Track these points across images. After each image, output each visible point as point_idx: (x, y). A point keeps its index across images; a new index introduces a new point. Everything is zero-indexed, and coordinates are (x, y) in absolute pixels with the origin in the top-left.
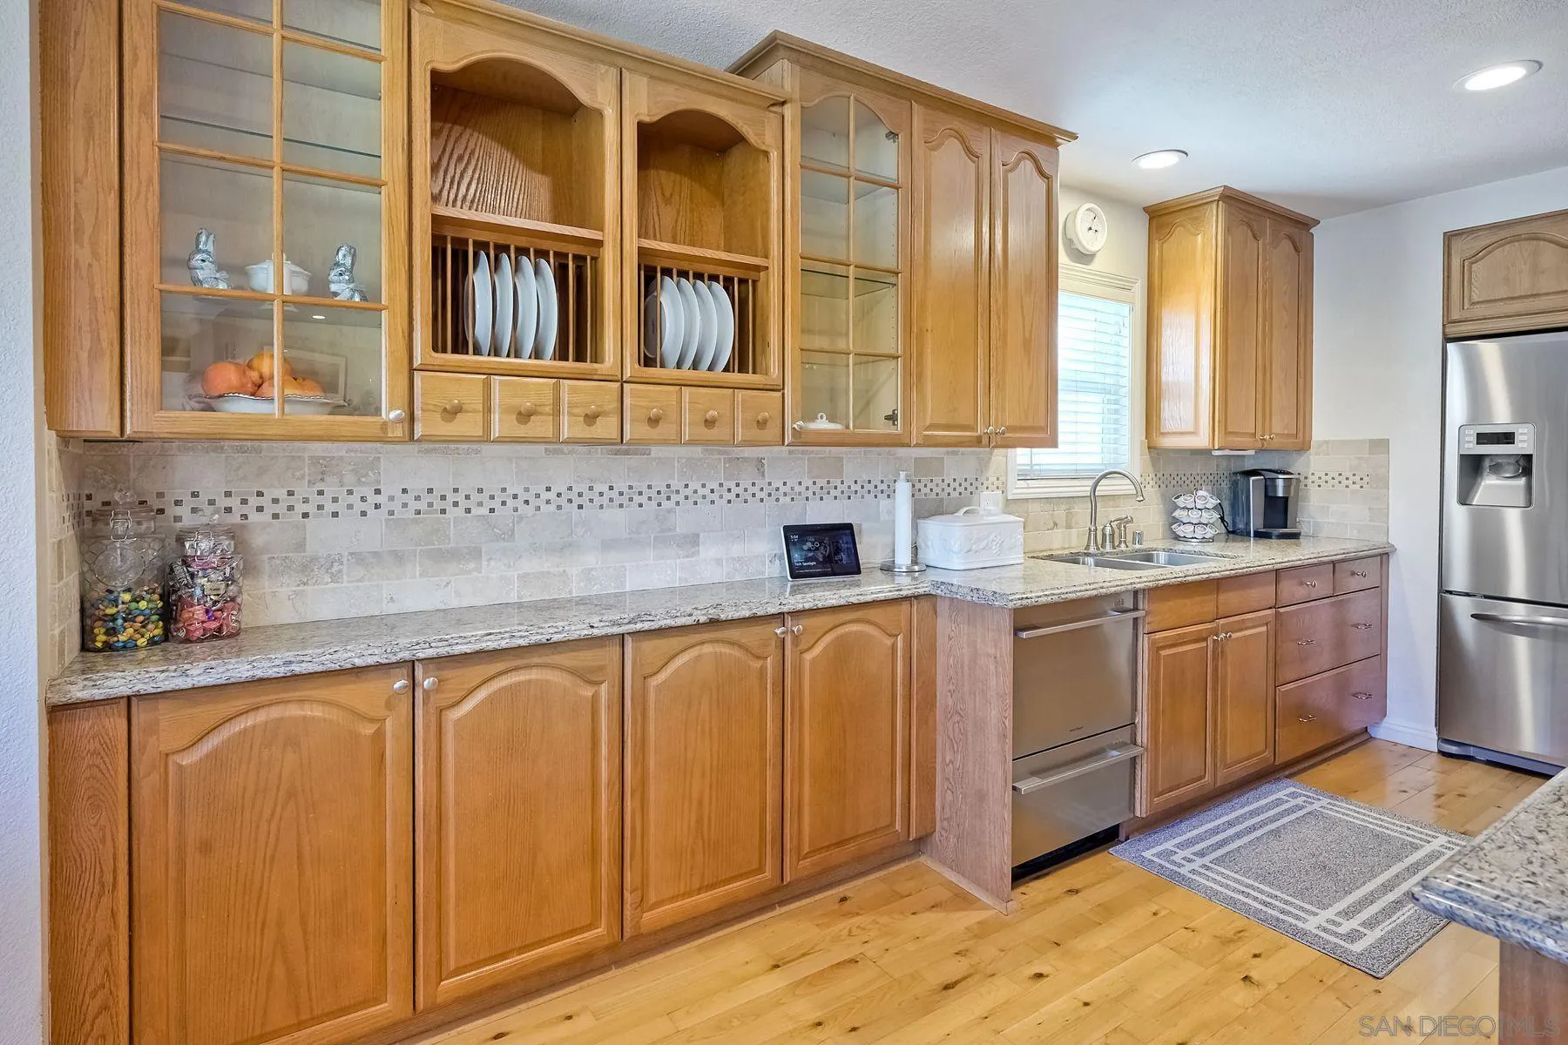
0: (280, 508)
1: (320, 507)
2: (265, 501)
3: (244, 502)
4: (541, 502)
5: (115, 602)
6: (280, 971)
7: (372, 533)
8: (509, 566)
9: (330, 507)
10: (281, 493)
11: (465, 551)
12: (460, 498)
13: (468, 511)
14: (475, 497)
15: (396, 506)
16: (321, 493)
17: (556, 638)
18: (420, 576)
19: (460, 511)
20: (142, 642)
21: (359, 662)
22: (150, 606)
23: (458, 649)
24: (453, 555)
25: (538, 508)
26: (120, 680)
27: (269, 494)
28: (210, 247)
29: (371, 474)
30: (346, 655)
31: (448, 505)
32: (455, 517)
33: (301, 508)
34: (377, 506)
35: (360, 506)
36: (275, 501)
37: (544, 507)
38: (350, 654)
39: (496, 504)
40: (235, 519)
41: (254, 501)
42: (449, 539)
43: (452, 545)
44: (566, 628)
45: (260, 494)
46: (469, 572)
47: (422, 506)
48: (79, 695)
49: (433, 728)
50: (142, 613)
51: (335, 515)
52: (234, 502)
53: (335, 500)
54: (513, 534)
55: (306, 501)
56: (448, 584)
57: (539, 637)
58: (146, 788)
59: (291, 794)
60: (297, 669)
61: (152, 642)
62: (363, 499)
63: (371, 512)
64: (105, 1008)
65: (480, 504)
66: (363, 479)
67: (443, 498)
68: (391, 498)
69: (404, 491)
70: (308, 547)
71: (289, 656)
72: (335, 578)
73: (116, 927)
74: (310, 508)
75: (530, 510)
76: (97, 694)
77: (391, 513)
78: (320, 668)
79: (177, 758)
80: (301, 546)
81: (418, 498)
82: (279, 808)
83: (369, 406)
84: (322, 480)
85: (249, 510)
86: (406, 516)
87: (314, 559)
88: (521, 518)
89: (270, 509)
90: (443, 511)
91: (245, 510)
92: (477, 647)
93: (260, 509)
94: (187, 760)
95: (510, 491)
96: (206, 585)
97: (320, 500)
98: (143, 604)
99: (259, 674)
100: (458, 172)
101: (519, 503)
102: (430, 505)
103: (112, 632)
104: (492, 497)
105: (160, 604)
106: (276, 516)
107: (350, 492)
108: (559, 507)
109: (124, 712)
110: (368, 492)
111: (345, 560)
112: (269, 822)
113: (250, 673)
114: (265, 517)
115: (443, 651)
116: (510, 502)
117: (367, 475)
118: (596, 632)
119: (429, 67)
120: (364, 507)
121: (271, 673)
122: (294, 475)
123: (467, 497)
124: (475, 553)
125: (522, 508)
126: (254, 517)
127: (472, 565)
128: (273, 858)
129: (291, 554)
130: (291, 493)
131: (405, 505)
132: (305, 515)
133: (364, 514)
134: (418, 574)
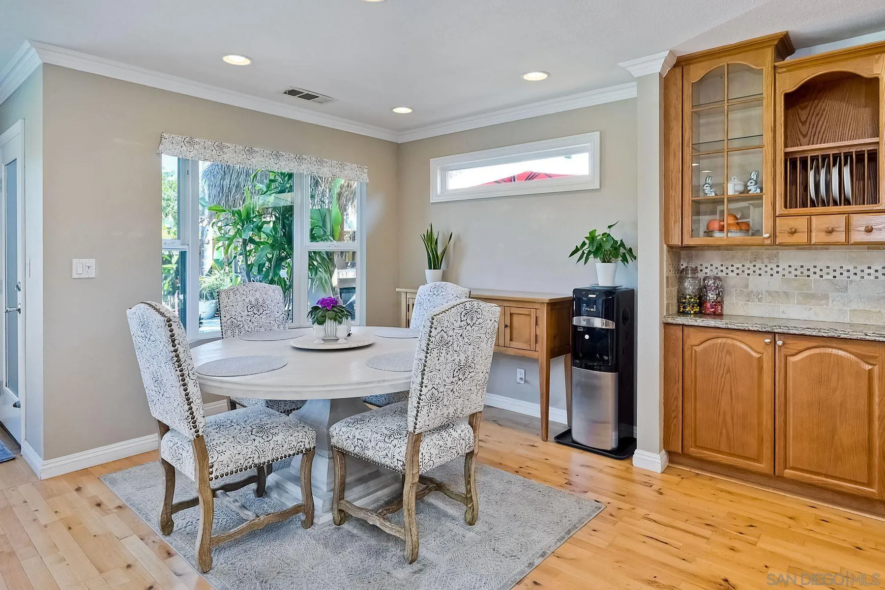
0: (739, 271)
1: (754, 272)
2: (734, 268)
3: (727, 268)
4: (865, 274)
5: (685, 298)
6: (724, 431)
7: (776, 283)
8: (845, 305)
9: (758, 272)
10: (740, 266)
11: (820, 295)
12: (817, 270)
13: (821, 276)
14: (825, 270)
15: (786, 272)
16: (754, 266)
17: (842, 336)
18: (797, 304)
19: (817, 276)
20: (692, 312)
21: (751, 328)
22: (695, 301)
23: (791, 332)
24: (812, 296)
25: (863, 277)
26: (681, 320)
27: (736, 266)
28: (710, 182)
29: (775, 259)
30: (747, 325)
31: (811, 273)
32: (814, 279)
33: (747, 272)
34: (778, 272)
35: (770, 272)
36: (738, 268)
37: (866, 277)
38: (748, 325)
39: (837, 274)
40: (724, 274)
41: (730, 268)
42: (812, 289)
43: (812, 292)
44: (850, 333)
45: (732, 266)
46: (821, 305)
47: (798, 273)
48: (670, 321)
49: (783, 363)
50: (692, 302)
51: (760, 275)
52: (724, 268)
53: (760, 269)
54: (847, 289)
55: (749, 269)
56: (811, 309)
57: (834, 334)
58: (687, 354)
59: (728, 371)
60: (729, 326)
61: (695, 313)
62: (772, 269)
63: (775, 275)
64: (676, 417)
65: (828, 274)
66: (772, 261)
67: (808, 270)
68: (784, 269)
69: (790, 266)
70: (749, 287)
71: (728, 321)
72: (760, 300)
73: (679, 394)
74: (750, 272)
75: (858, 278)
76: (674, 322)
77: (784, 275)
78: (737, 328)
79: (695, 348)
80: (747, 286)
81: (796, 270)
82: (724, 375)
83: (758, 232)
84: (755, 261)
85: (729, 271)
86: (790, 277)
87: (752, 292)
88: (851, 281)
89: (736, 271)
90: (808, 276)
91: (727, 271)
92: (801, 333)
93: (732, 271)
94: (698, 349)
95: (845, 268)
96: (711, 296)
97: (754, 269)
98: (692, 300)
99: (717, 325)
100: (816, 121)
101: (851, 274)
102: (802, 273)
103: (684, 307)
104: (835, 271)
105: (698, 301)
106: (738, 274)
107: (766, 266)
108: (877, 278)
109: (681, 329)
110: (774, 266)
111: (763, 293)
112: (721, 378)
113: (714, 325)
114: (734, 274)
115: (786, 331)
116: (845, 274)
117: (773, 259)
118: (867, 337)
119: (783, 93)
120: (772, 272)
121: (720, 326)
122: (744, 259)
123: (821, 270)
124: (826, 297)
125: (853, 277)
126: (730, 274)
127: (823, 302)
128: (722, 391)
129: (743, 289)
130: (743, 266)
131: (790, 272)
132: (749, 274)
133: (772, 275)
134: (796, 303)
